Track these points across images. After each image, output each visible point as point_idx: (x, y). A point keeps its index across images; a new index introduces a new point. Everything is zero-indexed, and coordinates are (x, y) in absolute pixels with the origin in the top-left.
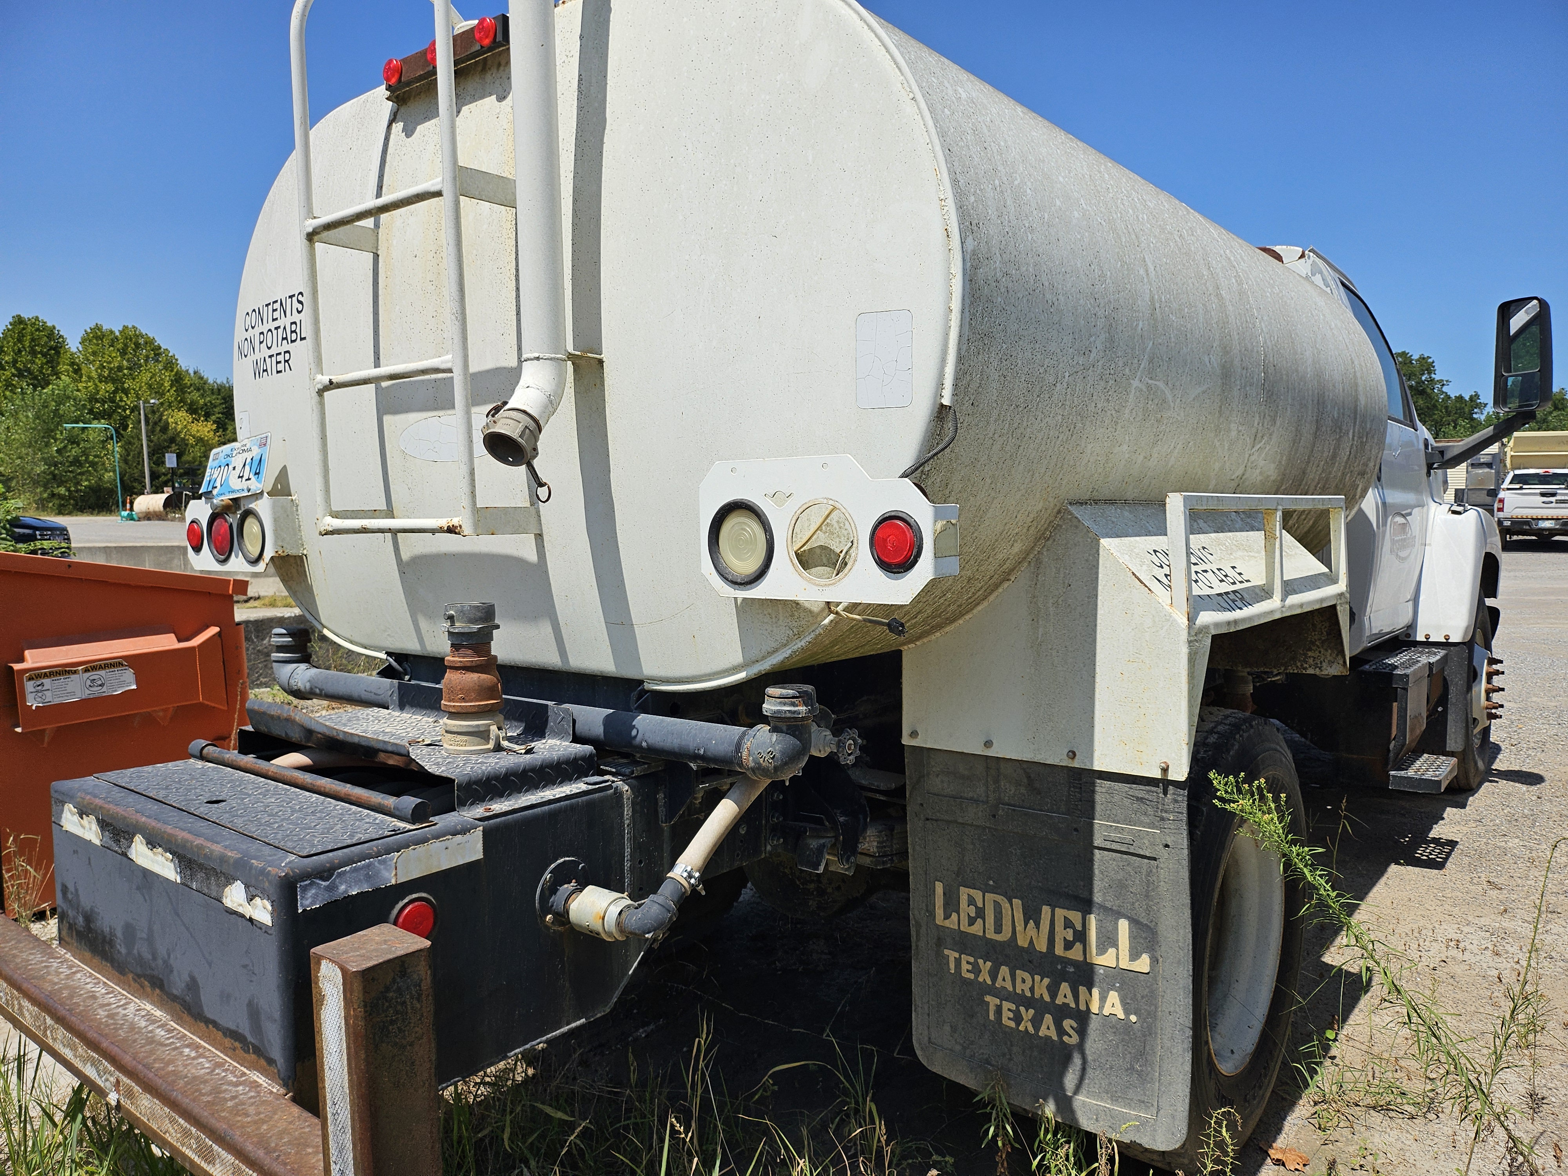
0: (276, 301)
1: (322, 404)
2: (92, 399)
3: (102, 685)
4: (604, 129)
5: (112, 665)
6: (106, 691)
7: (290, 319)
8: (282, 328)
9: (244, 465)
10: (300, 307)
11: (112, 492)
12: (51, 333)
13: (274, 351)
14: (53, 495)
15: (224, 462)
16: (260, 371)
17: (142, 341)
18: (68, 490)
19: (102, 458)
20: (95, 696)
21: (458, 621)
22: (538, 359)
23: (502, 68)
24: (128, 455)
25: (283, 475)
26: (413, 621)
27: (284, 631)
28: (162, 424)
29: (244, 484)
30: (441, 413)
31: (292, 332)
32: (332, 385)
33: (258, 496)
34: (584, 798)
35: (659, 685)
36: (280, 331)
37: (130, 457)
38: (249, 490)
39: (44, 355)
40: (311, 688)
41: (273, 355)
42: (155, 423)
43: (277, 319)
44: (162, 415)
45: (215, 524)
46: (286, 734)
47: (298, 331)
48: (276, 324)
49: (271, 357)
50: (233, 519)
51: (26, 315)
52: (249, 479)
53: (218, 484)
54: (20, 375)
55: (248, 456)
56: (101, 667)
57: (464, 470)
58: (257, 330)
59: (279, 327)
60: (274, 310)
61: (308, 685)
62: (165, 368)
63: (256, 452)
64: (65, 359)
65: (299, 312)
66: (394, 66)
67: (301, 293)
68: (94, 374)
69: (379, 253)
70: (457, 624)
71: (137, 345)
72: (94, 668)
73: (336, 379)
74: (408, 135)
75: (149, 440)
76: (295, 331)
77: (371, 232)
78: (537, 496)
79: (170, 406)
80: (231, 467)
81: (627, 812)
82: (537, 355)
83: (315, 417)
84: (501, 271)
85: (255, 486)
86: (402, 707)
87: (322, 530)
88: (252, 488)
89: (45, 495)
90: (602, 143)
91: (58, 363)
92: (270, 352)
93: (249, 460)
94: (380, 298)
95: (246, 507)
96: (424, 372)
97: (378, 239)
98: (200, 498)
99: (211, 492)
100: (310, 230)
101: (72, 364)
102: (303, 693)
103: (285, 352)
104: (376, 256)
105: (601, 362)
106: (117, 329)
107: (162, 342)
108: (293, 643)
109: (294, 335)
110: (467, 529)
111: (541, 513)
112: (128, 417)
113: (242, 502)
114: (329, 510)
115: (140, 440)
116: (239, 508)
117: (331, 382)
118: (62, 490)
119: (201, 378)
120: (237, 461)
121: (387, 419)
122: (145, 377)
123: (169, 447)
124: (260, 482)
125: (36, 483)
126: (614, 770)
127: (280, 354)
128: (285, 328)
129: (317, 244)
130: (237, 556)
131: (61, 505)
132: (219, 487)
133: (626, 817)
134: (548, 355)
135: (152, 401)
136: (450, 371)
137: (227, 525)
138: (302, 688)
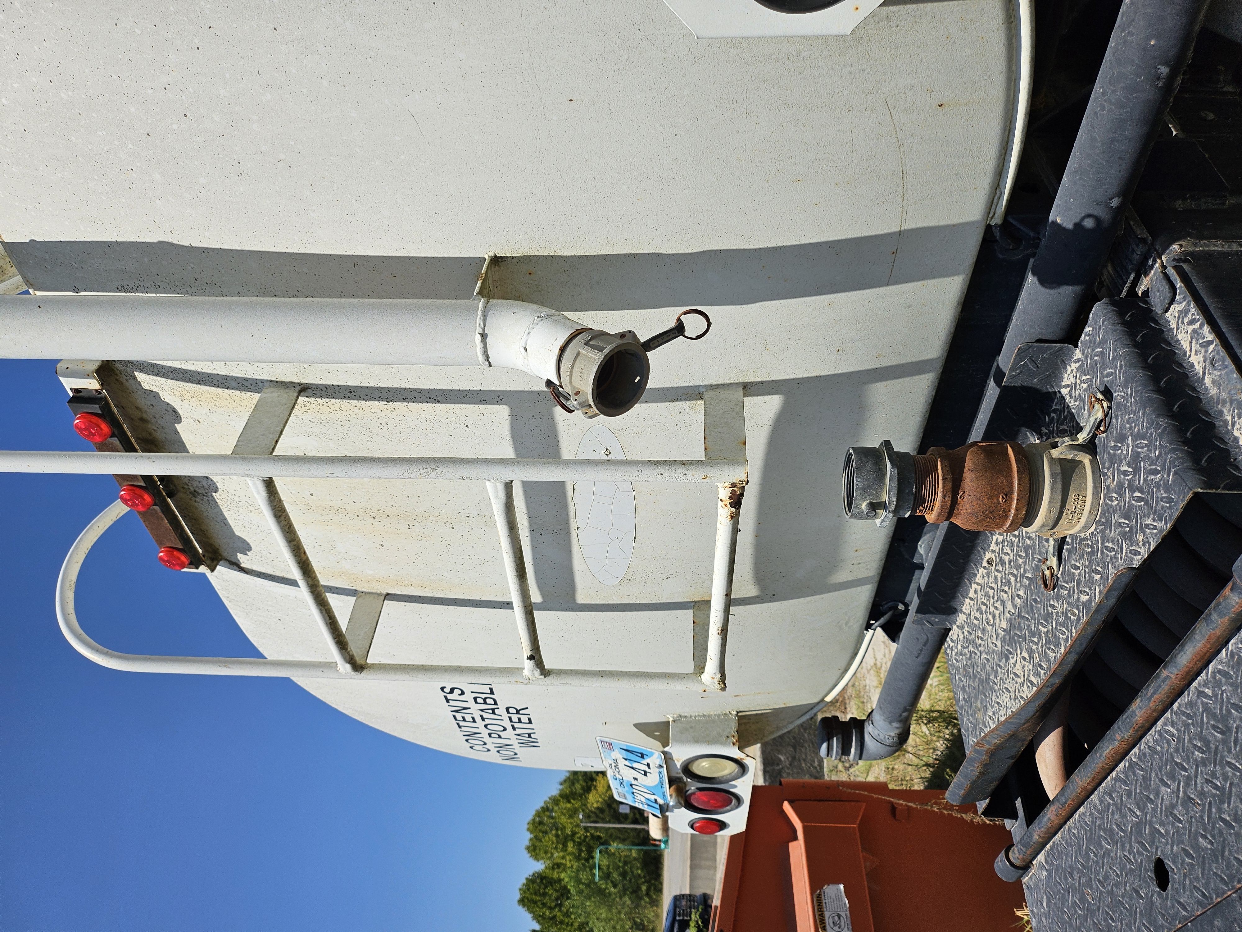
0: (454, 716)
1: (560, 673)
2: (578, 858)
3: (839, 916)
4: (172, 244)
5: (820, 903)
6: (845, 913)
7: (471, 704)
8: (482, 713)
9: (632, 768)
10: (457, 692)
11: (646, 853)
12: (531, 881)
13: (508, 725)
14: (648, 894)
15: (627, 788)
16: (529, 740)
17: (537, 819)
18: (644, 883)
19: (621, 856)
20: (850, 924)
21: (878, 496)
22: (484, 336)
23: (145, 416)
24: (620, 838)
25: (644, 728)
26: (836, 590)
27: (825, 746)
28: (598, 812)
29: (654, 771)
30: (573, 526)
31: (485, 703)
32: (536, 657)
33: (668, 758)
34: (1207, 300)
35: (1002, 194)
36: (485, 715)
37: (622, 837)
38: (661, 766)
39: (546, 887)
40: (900, 721)
41: (513, 726)
42: (597, 816)
43: (473, 718)
44: (591, 811)
45: (696, 804)
46: (1011, 758)
47: (484, 696)
48: (478, 719)
49: (514, 729)
50: (692, 786)
51: (518, 896)
52: (648, 765)
53: (652, 798)
54: (560, 905)
55: (622, 763)
56: (822, 915)
57: (650, 474)
58: (487, 739)
59: (482, 716)
60: (464, 720)
61: (895, 724)
62: (557, 805)
63: (618, 755)
64: (549, 873)
65: (463, 693)
66: (166, 555)
67: (442, 689)
68: (561, 854)
69: (384, 592)
70: (885, 498)
71: (541, 823)
72: (822, 921)
73: (527, 652)
74: (249, 549)
75: (609, 822)
76: (485, 699)
77: (360, 600)
78: (698, 337)
79: (585, 805)
80: (634, 782)
81: (1218, 246)
82: (478, 337)
83: (575, 681)
84: (384, 424)
85: (656, 759)
86: (952, 611)
87: (718, 687)
88: (658, 762)
89: (647, 900)
90: (191, 250)
91: (552, 879)
92: (509, 728)
93: (627, 763)
94: (436, 596)
95: (680, 771)
96: (512, 527)
97: (369, 593)
98: (667, 817)
99: (660, 805)
100: (348, 667)
101: (553, 869)
102: (903, 731)
103: (508, 712)
104: (388, 596)
105: (496, 260)
106: (529, 836)
107: (539, 804)
108: (840, 736)
109: (488, 701)
110: (737, 474)
111: (714, 383)
112: (592, 835)
113: (674, 774)
114: (694, 676)
115: (609, 828)
116: (680, 780)
117: (531, 658)
118: (644, 888)
119: (565, 781)
120: (628, 775)
121: (581, 599)
122: (564, 820)
123: (614, 809)
124: (652, 754)
125: (637, 906)
126: (1132, 277)
127: (510, 718)
128: (482, 710)
129: (369, 661)
130: (735, 787)
131: (655, 889)
132: (656, 797)
133: (1226, 248)
134: (479, 321)
135: (581, 817)
136: (508, 486)
137: (698, 793)
138: (897, 731)
